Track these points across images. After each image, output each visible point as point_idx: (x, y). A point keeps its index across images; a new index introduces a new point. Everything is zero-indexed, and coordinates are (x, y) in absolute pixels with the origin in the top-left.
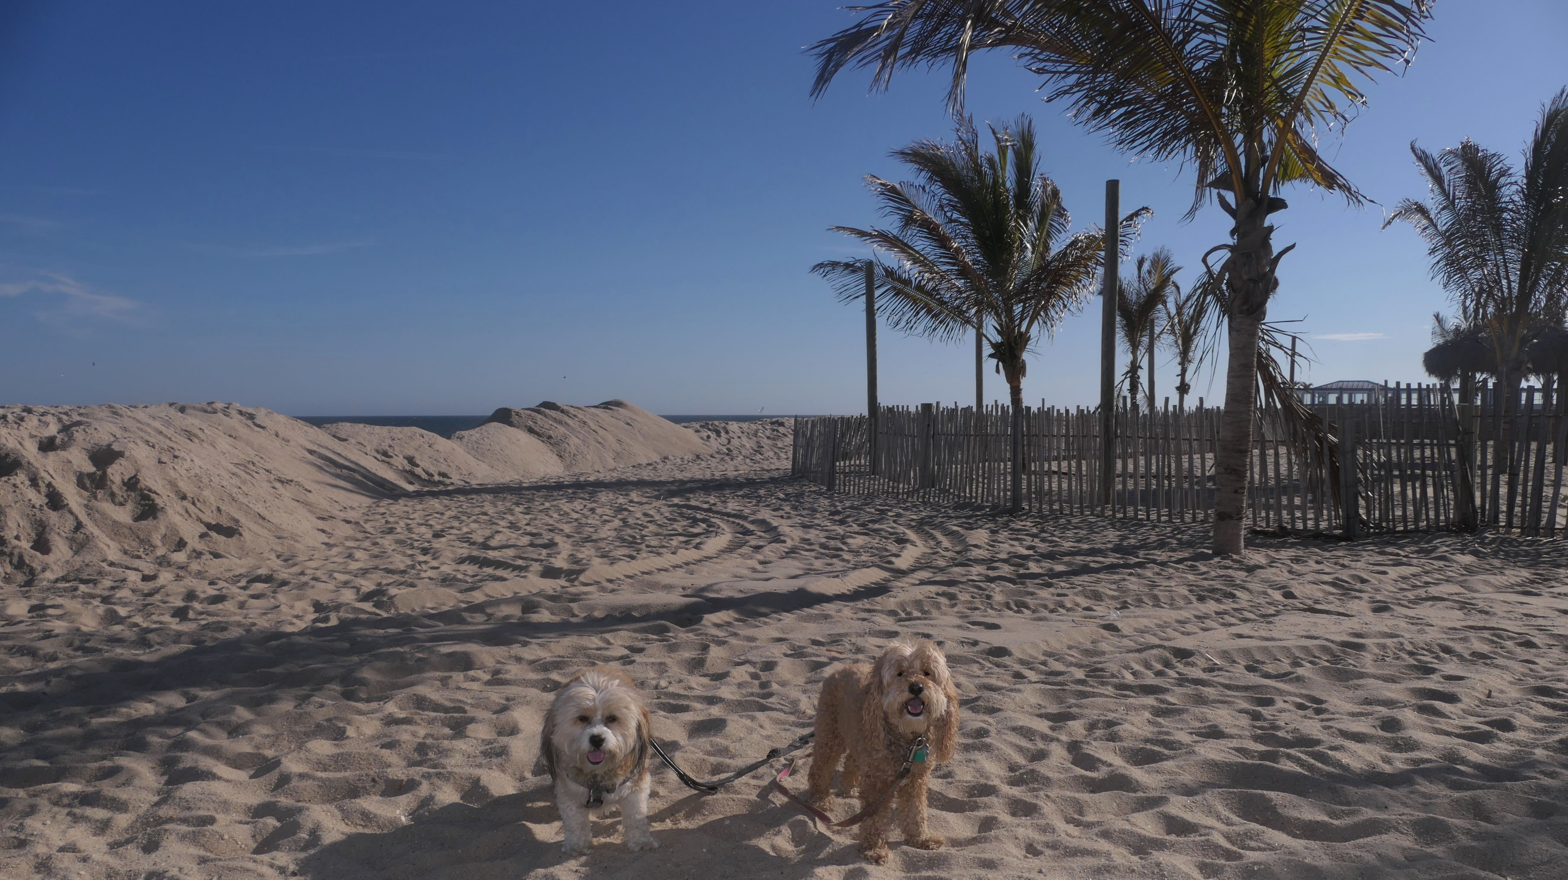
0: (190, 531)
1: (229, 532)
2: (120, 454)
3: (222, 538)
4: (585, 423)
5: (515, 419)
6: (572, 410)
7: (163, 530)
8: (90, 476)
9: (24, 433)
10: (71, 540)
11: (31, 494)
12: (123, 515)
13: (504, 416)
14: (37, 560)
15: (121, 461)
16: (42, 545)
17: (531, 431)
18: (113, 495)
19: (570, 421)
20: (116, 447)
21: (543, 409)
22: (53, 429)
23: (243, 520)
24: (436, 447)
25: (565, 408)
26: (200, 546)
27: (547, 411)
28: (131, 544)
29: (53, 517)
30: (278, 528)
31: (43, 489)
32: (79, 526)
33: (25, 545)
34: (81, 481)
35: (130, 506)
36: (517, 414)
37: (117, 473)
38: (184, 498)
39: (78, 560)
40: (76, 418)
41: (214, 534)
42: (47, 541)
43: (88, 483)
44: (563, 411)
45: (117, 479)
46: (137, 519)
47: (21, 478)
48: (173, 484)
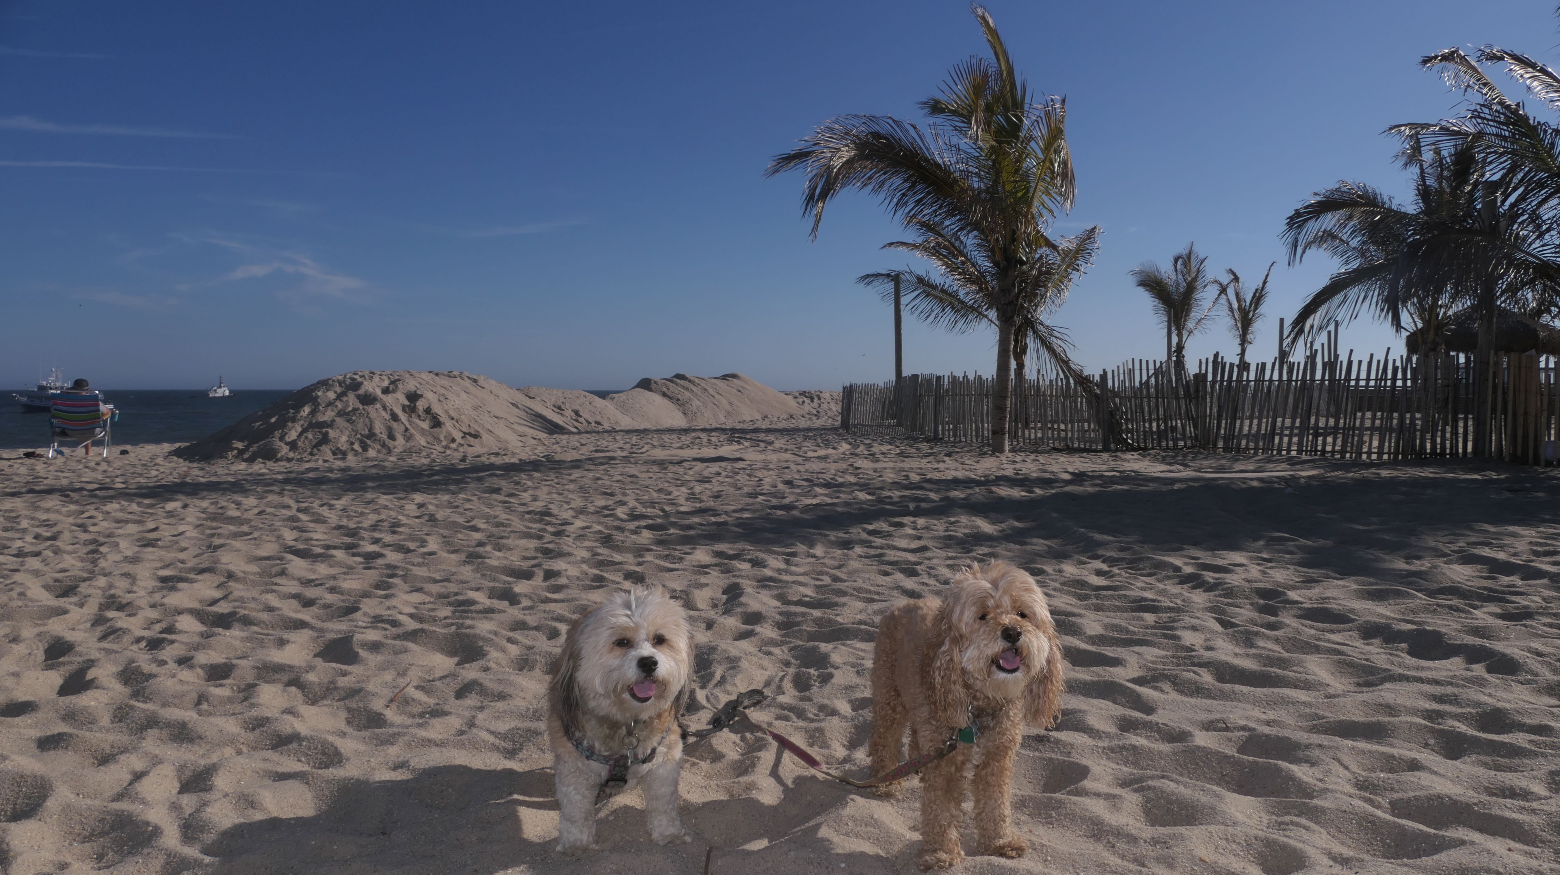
0: (457, 435)
1: (476, 436)
2: (421, 396)
3: (472, 439)
4: (706, 390)
5: (653, 386)
6: (697, 381)
7: (445, 434)
8: (408, 406)
9: (374, 384)
10: (404, 436)
11: (383, 413)
12: (425, 425)
13: (645, 384)
14: (391, 444)
15: (422, 399)
16: (392, 437)
17: (664, 395)
18: (419, 416)
19: (694, 389)
20: (419, 392)
21: (675, 379)
22: (386, 383)
23: (481, 432)
24: (594, 404)
25: (692, 378)
26: (462, 442)
27: (678, 381)
28: (430, 439)
29: (395, 425)
30: (499, 437)
31: (389, 412)
32: (407, 430)
33: (384, 437)
34: (404, 408)
35: (428, 422)
36: (656, 382)
37: (421, 405)
38: (453, 419)
39: (408, 445)
40: (397, 378)
41: (468, 436)
42: (394, 436)
43: (407, 410)
44: (690, 381)
45: (421, 408)
46: (432, 428)
47: (378, 406)
48: (447, 412)
